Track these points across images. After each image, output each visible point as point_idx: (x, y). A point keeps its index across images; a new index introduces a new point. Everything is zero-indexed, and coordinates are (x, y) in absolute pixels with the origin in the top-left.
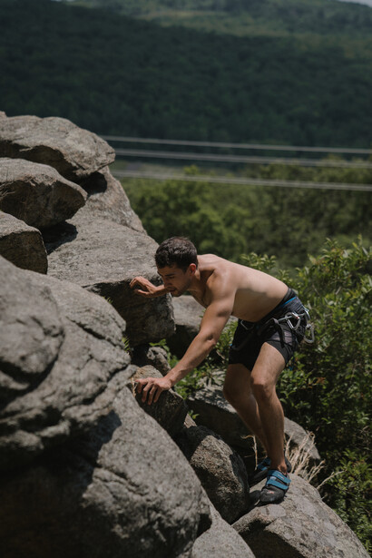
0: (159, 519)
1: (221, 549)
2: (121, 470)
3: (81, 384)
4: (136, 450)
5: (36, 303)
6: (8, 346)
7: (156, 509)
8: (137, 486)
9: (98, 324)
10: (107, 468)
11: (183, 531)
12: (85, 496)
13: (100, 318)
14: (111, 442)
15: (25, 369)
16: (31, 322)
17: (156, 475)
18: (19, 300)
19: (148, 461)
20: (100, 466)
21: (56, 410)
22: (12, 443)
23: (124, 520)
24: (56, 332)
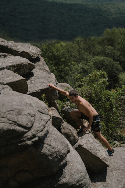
0: (59, 154)
1: (72, 155)
2: (50, 144)
3: (40, 127)
4: (53, 138)
5: (29, 108)
6: (23, 122)
7: (58, 152)
8: (53, 147)
9: (43, 110)
10: (46, 144)
11: (64, 155)
12: (42, 151)
13: (43, 109)
14: (47, 138)
15: (27, 127)
16: (28, 115)
17: (57, 144)
18: (25, 109)
19: (55, 141)
20: (45, 144)
21: (35, 135)
22: (25, 144)
23: (51, 155)
24: (33, 116)
